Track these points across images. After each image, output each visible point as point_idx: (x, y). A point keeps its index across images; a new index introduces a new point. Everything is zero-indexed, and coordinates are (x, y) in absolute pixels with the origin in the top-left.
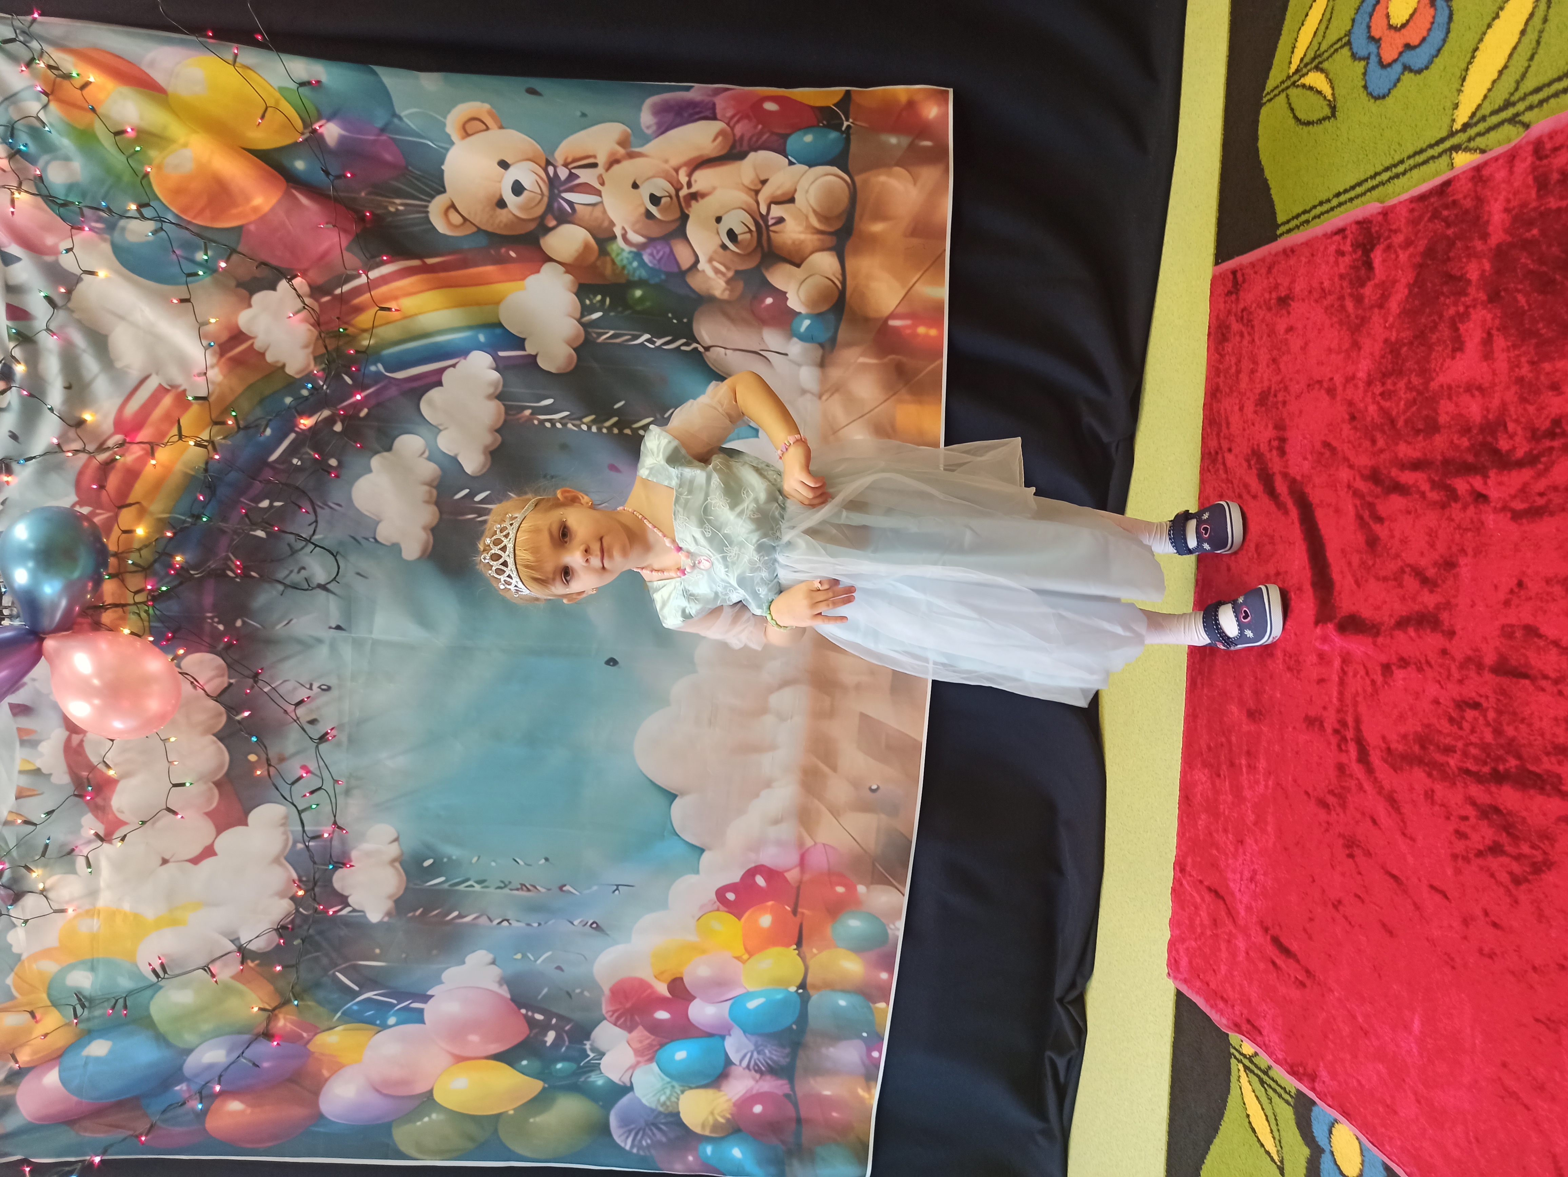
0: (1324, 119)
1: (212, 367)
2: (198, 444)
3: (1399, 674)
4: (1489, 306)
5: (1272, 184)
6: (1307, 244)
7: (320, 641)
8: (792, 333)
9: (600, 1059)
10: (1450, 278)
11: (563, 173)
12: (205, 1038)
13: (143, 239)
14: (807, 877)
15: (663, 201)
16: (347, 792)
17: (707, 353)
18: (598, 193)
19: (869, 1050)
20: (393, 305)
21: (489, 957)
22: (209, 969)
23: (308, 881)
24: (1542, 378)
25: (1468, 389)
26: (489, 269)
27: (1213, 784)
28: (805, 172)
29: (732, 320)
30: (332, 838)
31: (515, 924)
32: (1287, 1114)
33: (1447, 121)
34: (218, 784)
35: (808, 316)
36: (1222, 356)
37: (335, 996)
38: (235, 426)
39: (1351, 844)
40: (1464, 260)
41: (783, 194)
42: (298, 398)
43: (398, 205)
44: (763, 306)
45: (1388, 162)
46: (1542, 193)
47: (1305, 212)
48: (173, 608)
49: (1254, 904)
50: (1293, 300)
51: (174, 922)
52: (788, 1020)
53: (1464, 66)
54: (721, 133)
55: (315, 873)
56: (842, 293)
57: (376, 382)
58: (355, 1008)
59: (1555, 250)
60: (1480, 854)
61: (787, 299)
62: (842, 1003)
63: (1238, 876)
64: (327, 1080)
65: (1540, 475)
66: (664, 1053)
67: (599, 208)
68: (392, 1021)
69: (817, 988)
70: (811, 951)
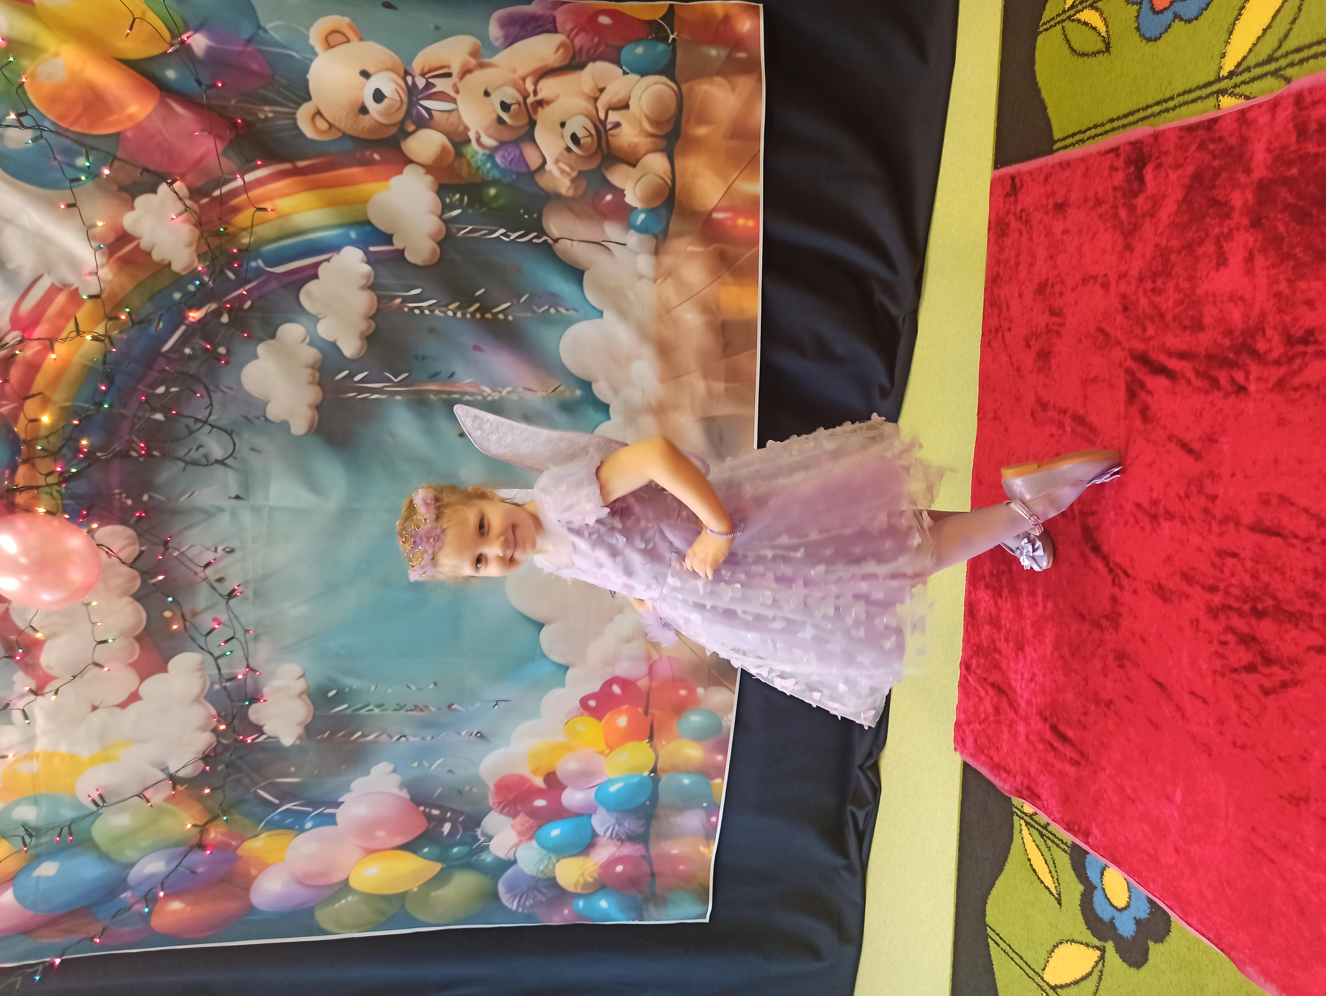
0: (1099, 52)
1: (103, 266)
2: (95, 339)
3: (1166, 525)
4: (1251, 230)
5: (1048, 103)
6: (1083, 160)
7: (221, 510)
8: (629, 226)
9: (490, 841)
10: (1215, 203)
11: (421, 83)
12: (145, 853)
13: (23, 146)
14: (655, 684)
15: (513, 108)
16: (256, 638)
17: (556, 245)
18: (454, 101)
19: (709, 817)
20: (268, 206)
21: (391, 767)
22: (144, 795)
23: (226, 716)
24: (1298, 294)
25: (1231, 299)
26: (355, 170)
27: (996, 603)
28: (638, 81)
29: (577, 215)
30: (245, 680)
31: (411, 739)
32: (1064, 860)
33: (1216, 68)
34: (138, 639)
35: (643, 211)
36: (1002, 249)
37: (259, 810)
38: (128, 319)
39: (1121, 657)
40: (1229, 189)
41: (619, 101)
42: (186, 294)
43: (267, 111)
44: (603, 202)
45: (1159, 97)
46: (1301, 139)
47: (1080, 132)
48: (81, 487)
49: (1034, 700)
50: (1069, 206)
51: (108, 759)
52: (643, 798)
53: (1231, 20)
54: (562, 45)
55: (233, 709)
56: (672, 189)
57: (257, 277)
58: (277, 817)
59: (1312, 188)
60: (1234, 670)
61: (625, 195)
62: (686, 781)
63: (1019, 676)
64: (255, 877)
65: (1294, 374)
66: (542, 832)
67: (454, 114)
68: (308, 825)
69: (665, 771)
70: (661, 742)
